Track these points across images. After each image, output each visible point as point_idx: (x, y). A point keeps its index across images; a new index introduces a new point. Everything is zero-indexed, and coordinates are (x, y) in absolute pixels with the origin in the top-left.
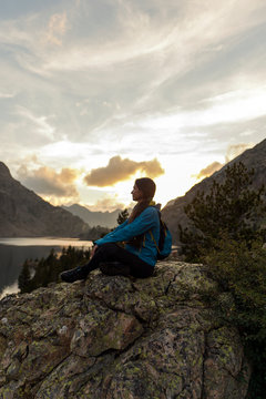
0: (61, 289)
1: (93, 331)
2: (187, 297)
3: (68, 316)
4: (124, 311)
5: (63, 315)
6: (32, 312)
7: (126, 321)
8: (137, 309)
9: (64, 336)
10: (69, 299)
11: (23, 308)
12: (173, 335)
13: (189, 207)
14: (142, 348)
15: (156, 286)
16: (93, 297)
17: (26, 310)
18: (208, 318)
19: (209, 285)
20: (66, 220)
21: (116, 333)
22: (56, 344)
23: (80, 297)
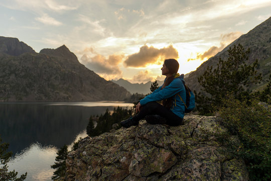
0: (119, 133)
1: (143, 160)
2: (207, 139)
3: (126, 151)
4: (163, 148)
5: (122, 150)
6: (101, 148)
7: (165, 154)
8: (172, 146)
9: (124, 163)
10: (125, 139)
11: (95, 145)
12: (199, 164)
13: (201, 78)
14: (178, 172)
15: (184, 131)
16: (142, 138)
17: (97, 147)
18: (223, 152)
19: (222, 130)
20: (115, 90)
21: (159, 162)
22: (120, 168)
23: (133, 138)
